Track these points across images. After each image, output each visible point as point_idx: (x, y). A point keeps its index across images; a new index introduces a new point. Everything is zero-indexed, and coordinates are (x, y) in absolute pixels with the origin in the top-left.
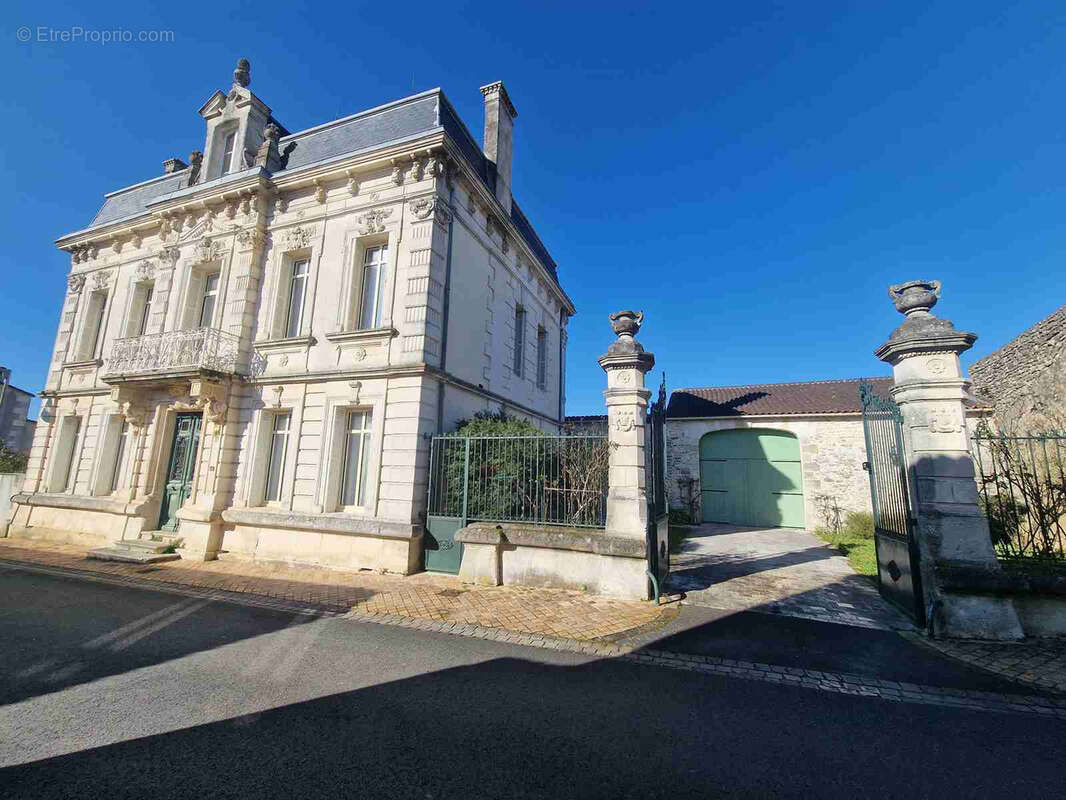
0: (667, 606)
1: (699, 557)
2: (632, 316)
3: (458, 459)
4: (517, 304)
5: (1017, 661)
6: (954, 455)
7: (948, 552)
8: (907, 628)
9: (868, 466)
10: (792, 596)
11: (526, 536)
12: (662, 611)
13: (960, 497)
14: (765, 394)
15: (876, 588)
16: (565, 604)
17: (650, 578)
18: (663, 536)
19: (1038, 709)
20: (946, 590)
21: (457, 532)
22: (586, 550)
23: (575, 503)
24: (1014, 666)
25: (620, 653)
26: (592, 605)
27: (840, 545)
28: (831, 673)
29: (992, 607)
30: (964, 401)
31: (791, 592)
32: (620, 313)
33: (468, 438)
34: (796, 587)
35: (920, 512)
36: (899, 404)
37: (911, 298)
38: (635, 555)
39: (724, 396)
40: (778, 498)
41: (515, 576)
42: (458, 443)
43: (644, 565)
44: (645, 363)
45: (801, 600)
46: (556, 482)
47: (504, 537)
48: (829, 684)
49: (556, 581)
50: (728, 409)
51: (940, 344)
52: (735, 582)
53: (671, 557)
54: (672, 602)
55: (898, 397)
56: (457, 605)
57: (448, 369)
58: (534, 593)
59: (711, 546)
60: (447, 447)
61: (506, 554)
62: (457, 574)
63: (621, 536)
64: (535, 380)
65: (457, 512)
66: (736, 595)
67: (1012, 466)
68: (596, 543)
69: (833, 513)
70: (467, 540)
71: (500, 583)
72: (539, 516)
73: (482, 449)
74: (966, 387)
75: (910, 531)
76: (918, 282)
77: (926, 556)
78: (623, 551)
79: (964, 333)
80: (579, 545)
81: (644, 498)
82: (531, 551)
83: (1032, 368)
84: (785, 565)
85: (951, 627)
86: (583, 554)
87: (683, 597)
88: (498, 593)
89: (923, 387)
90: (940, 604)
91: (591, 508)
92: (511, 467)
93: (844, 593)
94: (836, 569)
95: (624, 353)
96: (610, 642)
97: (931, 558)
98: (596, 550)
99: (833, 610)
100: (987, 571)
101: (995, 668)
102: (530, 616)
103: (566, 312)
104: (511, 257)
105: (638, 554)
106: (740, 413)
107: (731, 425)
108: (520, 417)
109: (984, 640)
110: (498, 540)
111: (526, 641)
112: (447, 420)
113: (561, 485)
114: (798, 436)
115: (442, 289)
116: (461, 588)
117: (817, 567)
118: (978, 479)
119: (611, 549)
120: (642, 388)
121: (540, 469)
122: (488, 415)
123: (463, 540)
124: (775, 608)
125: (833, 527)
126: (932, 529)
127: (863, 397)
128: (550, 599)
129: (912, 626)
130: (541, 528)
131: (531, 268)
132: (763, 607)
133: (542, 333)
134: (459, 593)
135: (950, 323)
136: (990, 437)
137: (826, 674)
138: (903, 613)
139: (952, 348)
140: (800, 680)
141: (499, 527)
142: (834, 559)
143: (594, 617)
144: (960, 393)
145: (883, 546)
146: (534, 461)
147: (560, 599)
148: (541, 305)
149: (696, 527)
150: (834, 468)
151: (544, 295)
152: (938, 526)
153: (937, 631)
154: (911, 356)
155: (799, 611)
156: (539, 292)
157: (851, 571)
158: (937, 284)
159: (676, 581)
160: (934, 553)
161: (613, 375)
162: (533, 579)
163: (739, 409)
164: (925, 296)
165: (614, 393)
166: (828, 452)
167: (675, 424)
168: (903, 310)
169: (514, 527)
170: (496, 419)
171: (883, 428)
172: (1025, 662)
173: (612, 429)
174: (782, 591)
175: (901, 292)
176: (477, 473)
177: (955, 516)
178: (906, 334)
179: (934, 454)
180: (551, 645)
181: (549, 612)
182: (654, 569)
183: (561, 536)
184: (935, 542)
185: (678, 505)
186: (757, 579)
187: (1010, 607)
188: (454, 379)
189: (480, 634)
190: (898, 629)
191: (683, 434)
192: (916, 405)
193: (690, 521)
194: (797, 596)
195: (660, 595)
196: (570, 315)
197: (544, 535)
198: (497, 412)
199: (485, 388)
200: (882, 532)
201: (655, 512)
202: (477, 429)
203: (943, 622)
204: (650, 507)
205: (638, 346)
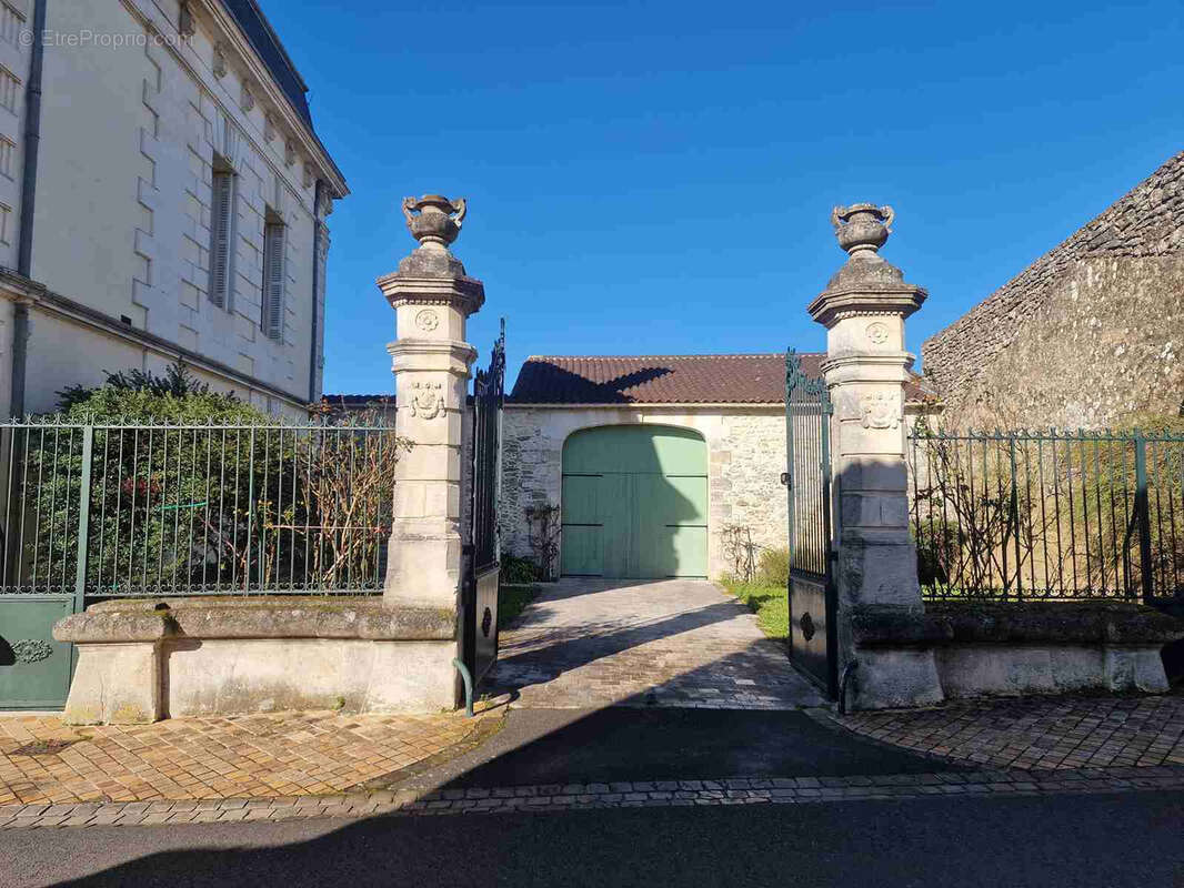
0: (486, 714)
1: (548, 632)
2: (445, 206)
3: (63, 471)
4: (216, 156)
5: (932, 731)
6: (889, 460)
7: (869, 595)
8: (815, 703)
9: (787, 478)
10: (679, 677)
11: (224, 619)
12: (477, 725)
13: (889, 520)
14: (665, 371)
15: (786, 654)
16: (298, 737)
17: (459, 671)
18: (487, 600)
19: (948, 789)
20: (865, 646)
21: (61, 623)
22: (347, 634)
23: (329, 552)
24: (928, 737)
25: (396, 805)
26: (352, 731)
27: (751, 598)
28: (713, 780)
29: (912, 663)
30: (904, 384)
31: (675, 672)
32: (424, 198)
33: (89, 427)
34: (684, 663)
35: (843, 542)
36: (829, 388)
37: (858, 229)
38: (434, 635)
39: (606, 369)
40: (676, 532)
41: (197, 699)
42: (65, 436)
43: (451, 650)
44: (467, 297)
45: (687, 680)
46: (289, 513)
47: (172, 625)
48: (711, 794)
49: (283, 697)
50: (612, 392)
51: (885, 301)
52: (599, 664)
53: (503, 635)
54: (492, 709)
55: (830, 376)
56: (57, 770)
57: (37, 275)
58: (236, 725)
59: (569, 613)
60: (34, 446)
61: (177, 660)
62: (61, 708)
63: (409, 604)
64: (257, 318)
65: (63, 582)
66: (597, 685)
67: (949, 476)
68: (364, 622)
69: (745, 553)
70: (88, 636)
71: (163, 715)
72: (254, 578)
73: (122, 451)
74: (908, 366)
75: (829, 567)
76: (867, 206)
77: (844, 602)
78: (415, 629)
79: (912, 288)
80: (334, 624)
81: (457, 536)
82: (233, 646)
83: (990, 349)
84: (672, 633)
85: (865, 696)
86: (341, 643)
87: (515, 697)
88: (155, 734)
89: (860, 363)
90: (854, 666)
91: (359, 558)
92: (191, 485)
93: (745, 665)
94: (741, 632)
95: (428, 275)
96: (378, 789)
97: (850, 604)
98: (365, 632)
99: (727, 690)
100: (909, 616)
101: (908, 743)
102: (220, 767)
103: (326, 189)
104: (200, 47)
105: (441, 632)
106: (628, 399)
107: (614, 419)
108: (219, 388)
109: (902, 708)
110: (158, 631)
111: (208, 815)
112: (37, 386)
113: (300, 516)
114: (707, 437)
115: (21, 91)
116: (68, 735)
117: (716, 632)
118: (911, 495)
119: (393, 628)
120: (460, 343)
121: (257, 490)
122: (140, 381)
123: (77, 637)
124: (651, 696)
125: (743, 573)
126: (853, 564)
127: (789, 376)
128: (268, 732)
129: (821, 700)
130: (257, 602)
131: (248, 81)
132: (634, 698)
133: (274, 224)
134: (64, 745)
135: (899, 271)
136: (929, 436)
137: (707, 783)
138: (814, 685)
139: (898, 308)
140: (670, 796)
141: (161, 607)
142: (741, 618)
143: (351, 751)
144: (900, 374)
145: (798, 593)
146: (244, 475)
147: (288, 729)
148: (271, 167)
149: (551, 584)
150: (751, 486)
151: (279, 144)
152: (861, 559)
153: (848, 705)
154: (849, 317)
155: (683, 697)
156: (268, 138)
157: (758, 634)
158: (890, 212)
159: (506, 673)
160: (853, 597)
161: (406, 315)
162: (239, 699)
163: (626, 392)
164: (874, 229)
165: (407, 347)
166: (743, 462)
167: (524, 415)
168: (847, 246)
169: (198, 604)
170: (159, 389)
171: (808, 425)
172: (941, 732)
173: (403, 415)
174: (663, 672)
175: (846, 218)
176: (111, 500)
177: (883, 544)
178: (848, 283)
179: (864, 459)
180: (260, 813)
181: (265, 753)
182: (468, 656)
183: (296, 613)
184: (855, 580)
185: (523, 550)
186: (629, 657)
187: (930, 662)
188: (53, 298)
189: (106, 817)
190: (805, 707)
191: (538, 432)
192: (849, 389)
193: (542, 575)
194: (685, 676)
195: (475, 699)
196: (334, 195)
197: (262, 614)
198: (164, 375)
199: (138, 323)
200: (798, 573)
201: (475, 558)
202: (113, 408)
203: (857, 690)
204: (467, 550)
205: (455, 265)
